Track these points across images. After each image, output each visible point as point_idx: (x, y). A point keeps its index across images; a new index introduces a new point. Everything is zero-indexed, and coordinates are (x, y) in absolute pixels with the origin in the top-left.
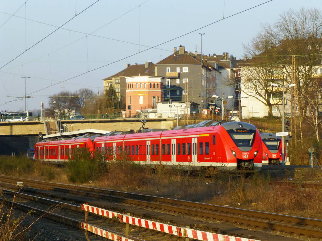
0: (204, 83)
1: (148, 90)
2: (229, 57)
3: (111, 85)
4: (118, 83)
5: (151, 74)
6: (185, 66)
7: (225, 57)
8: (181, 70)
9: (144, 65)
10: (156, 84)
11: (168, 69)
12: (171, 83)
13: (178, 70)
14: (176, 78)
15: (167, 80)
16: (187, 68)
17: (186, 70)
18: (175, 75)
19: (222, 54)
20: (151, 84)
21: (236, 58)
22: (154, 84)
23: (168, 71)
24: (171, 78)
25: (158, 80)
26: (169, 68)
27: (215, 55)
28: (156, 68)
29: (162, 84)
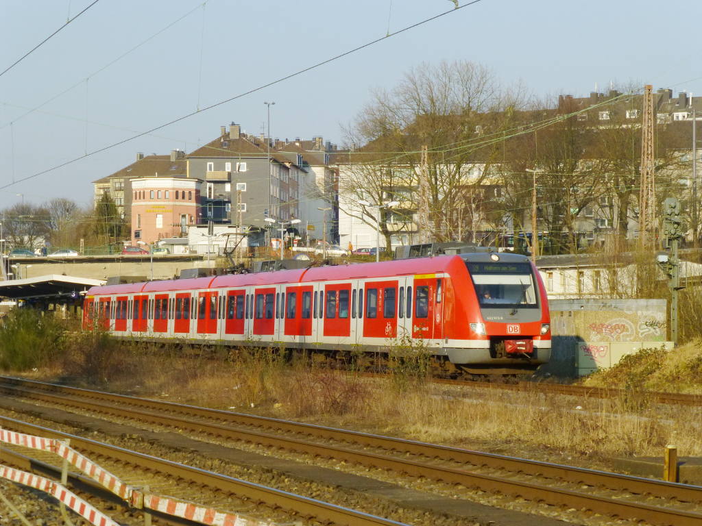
0: (275, 191)
1: (171, 203)
2: (324, 144)
3: (106, 193)
4: (120, 189)
5: (180, 174)
7: (317, 145)
9: (169, 157)
10: (187, 192)
11: (210, 166)
12: (215, 190)
13: (228, 167)
14: (223, 182)
15: (208, 184)
16: (245, 164)
17: (243, 167)
18: (222, 176)
19: (311, 140)
20: (177, 192)
21: (336, 147)
22: (183, 193)
23: (210, 169)
25: (191, 185)
26: (212, 163)
27: (298, 140)
28: (188, 162)
29: (198, 191)
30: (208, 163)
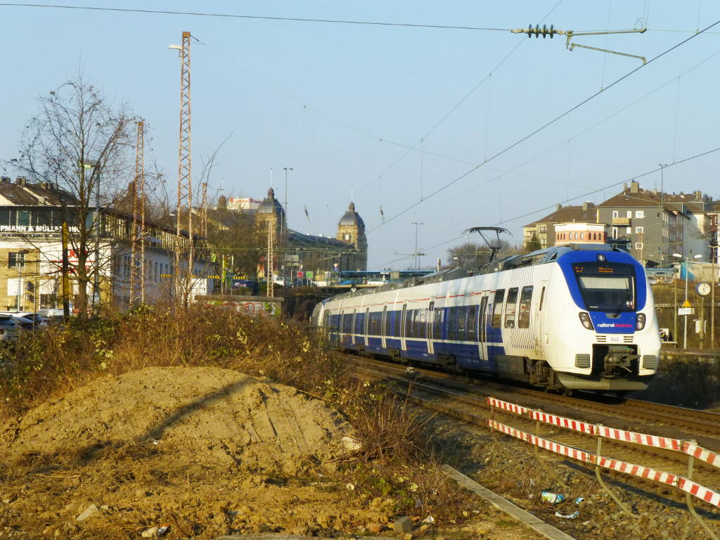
0: (666, 233)
2: (702, 197)
3: (534, 235)
4: (544, 232)
5: (591, 219)
6: (640, 209)
7: (697, 197)
8: (634, 214)
9: (581, 207)
10: (597, 234)
11: (616, 214)
12: (619, 232)
13: (629, 214)
14: (626, 226)
15: (614, 228)
16: (642, 212)
17: (640, 214)
18: (624, 221)
19: (692, 193)
20: (590, 234)
21: (711, 199)
22: (595, 234)
23: (615, 216)
24: (619, 226)
25: (600, 229)
26: (617, 212)
27: (682, 194)
28: (598, 211)
29: (606, 234)
30: (614, 212)
